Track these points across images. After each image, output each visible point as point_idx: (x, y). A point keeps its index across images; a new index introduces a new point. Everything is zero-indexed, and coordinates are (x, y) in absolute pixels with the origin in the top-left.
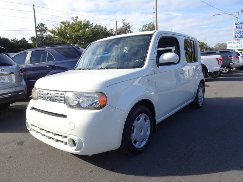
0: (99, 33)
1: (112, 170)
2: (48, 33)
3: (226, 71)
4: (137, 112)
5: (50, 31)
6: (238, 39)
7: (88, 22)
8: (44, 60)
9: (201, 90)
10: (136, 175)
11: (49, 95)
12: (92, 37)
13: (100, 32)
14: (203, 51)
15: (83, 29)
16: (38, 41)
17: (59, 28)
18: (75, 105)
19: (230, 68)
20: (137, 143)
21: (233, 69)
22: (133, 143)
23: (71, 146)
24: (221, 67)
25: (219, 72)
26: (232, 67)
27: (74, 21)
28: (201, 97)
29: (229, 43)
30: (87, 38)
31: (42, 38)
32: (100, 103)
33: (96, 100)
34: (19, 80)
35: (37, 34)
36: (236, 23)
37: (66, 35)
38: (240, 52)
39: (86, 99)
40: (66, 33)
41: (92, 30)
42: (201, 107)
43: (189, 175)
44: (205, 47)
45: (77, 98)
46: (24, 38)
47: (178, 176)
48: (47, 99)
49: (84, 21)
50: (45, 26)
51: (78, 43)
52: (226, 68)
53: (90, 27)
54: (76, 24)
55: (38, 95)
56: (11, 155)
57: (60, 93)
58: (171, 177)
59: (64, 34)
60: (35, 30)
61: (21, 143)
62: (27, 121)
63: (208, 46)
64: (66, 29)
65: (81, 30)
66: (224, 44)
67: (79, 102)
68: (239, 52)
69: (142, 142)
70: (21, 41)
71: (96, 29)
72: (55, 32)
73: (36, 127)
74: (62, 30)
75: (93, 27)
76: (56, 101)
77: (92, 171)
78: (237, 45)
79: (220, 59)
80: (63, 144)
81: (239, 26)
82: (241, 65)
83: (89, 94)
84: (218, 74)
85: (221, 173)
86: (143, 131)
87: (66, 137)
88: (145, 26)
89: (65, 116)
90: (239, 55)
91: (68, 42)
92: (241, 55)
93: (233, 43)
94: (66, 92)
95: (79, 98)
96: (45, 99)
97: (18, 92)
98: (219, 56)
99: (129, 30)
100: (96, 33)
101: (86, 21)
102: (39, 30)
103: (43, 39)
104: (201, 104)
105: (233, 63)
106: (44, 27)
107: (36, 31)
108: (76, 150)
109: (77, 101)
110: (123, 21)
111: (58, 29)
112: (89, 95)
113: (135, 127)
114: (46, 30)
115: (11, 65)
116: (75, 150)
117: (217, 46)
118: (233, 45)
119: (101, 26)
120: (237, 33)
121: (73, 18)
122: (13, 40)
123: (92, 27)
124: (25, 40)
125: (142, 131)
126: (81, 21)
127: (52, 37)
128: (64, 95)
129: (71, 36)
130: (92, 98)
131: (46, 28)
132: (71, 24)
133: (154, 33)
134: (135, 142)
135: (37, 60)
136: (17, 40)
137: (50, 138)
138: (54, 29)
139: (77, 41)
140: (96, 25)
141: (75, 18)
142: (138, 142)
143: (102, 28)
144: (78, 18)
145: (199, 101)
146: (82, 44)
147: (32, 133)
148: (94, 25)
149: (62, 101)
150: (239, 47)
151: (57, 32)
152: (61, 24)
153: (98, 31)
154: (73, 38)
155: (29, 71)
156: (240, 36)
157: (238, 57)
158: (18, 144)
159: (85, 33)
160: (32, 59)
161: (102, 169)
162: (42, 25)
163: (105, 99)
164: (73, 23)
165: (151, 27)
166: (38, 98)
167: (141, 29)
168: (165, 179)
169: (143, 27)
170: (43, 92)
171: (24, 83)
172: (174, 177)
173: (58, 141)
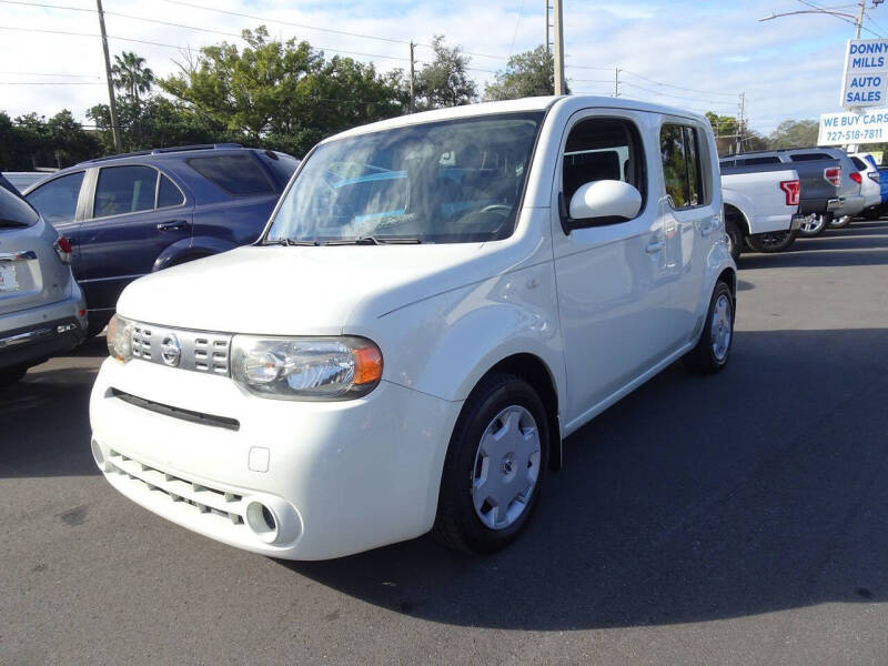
0: (348, 88)
1: (406, 608)
2: (157, 90)
3: (813, 226)
4: (490, 400)
5: (164, 85)
6: (859, 108)
7: (305, 47)
8: (146, 202)
9: (722, 306)
10: (492, 627)
11: (172, 346)
12: (320, 103)
13: (352, 83)
14: (732, 155)
15: (287, 76)
16: (120, 123)
17: (198, 71)
18: (268, 384)
19: (830, 216)
20: (494, 511)
21: (841, 221)
22: (478, 511)
23: (257, 530)
24: (794, 217)
25: (788, 231)
26: (837, 213)
27: (253, 43)
28: (721, 334)
29: (828, 123)
30: (303, 108)
31: (135, 109)
32: (359, 374)
33: (344, 365)
34: (56, 282)
35: (116, 96)
36: (852, 46)
37: (225, 98)
38: (866, 154)
39: (306, 359)
40: (225, 91)
41: (320, 79)
42: (722, 367)
43: (677, 622)
44: (739, 138)
45: (273, 356)
46: (66, 112)
47: (638, 625)
48: (166, 361)
49: (291, 43)
50: (144, 66)
51: (268, 127)
52: (814, 215)
53: (313, 68)
54: (259, 54)
55: (130, 344)
56: (42, 562)
57: (211, 338)
58: (614, 631)
59: (218, 96)
60: (106, 80)
61: (75, 517)
62: (95, 437)
63: (749, 134)
64: (222, 75)
65: (281, 78)
66: (807, 123)
67: (281, 370)
68: (861, 156)
69: (511, 505)
70: (54, 123)
71: (335, 74)
72: (183, 85)
73: (126, 459)
74: (210, 81)
75: (324, 66)
76: (199, 367)
77: (334, 616)
78: (854, 127)
79: (792, 187)
80: (229, 522)
81: (865, 55)
82: (867, 204)
83: (318, 344)
84: (785, 241)
85: (788, 612)
86: (514, 468)
87: (238, 498)
88: (519, 60)
89: (232, 424)
90: (863, 167)
91: (232, 126)
92: (870, 168)
93: (839, 123)
94: (233, 334)
95: (282, 358)
96: (158, 360)
97: (54, 325)
98: (788, 175)
99: (459, 77)
100: (337, 88)
101: (297, 43)
102: (124, 80)
103: (139, 113)
104: (720, 357)
105: (841, 199)
106: (139, 69)
107: (111, 83)
108: (276, 543)
109: (273, 366)
110: (436, 44)
111: (193, 75)
112: (319, 347)
113: (487, 456)
114: (147, 79)
115: (23, 226)
116: (273, 544)
117: (781, 132)
118: (840, 128)
119: (352, 64)
120: (854, 83)
121: (248, 32)
122: (23, 119)
123: (319, 65)
124: (71, 120)
125: (510, 470)
126: (280, 45)
127: (171, 105)
128: (227, 347)
129: (243, 100)
130: (330, 356)
131: (147, 71)
132: (240, 54)
133: (550, 107)
134: (487, 507)
135: (118, 200)
136: (38, 118)
137: (182, 499)
138: (177, 76)
139: (267, 122)
140: (335, 60)
141: (256, 30)
142: (496, 505)
143: (358, 68)
144: (266, 34)
145: (715, 346)
146: (283, 131)
147: (114, 479)
148: (328, 58)
149: (219, 367)
150: (861, 138)
151: (189, 84)
152: (204, 55)
153: (341, 80)
154: (249, 107)
155: (93, 242)
156: (866, 97)
157: (859, 176)
158: (64, 518)
159: (293, 88)
160: (102, 196)
161: (370, 606)
162: (133, 60)
163: (377, 360)
164: (247, 53)
165: (541, 63)
166: (132, 354)
167: (505, 72)
168: (593, 640)
169: (511, 63)
170: (148, 333)
171: (75, 289)
172: (624, 629)
173: (208, 509)
